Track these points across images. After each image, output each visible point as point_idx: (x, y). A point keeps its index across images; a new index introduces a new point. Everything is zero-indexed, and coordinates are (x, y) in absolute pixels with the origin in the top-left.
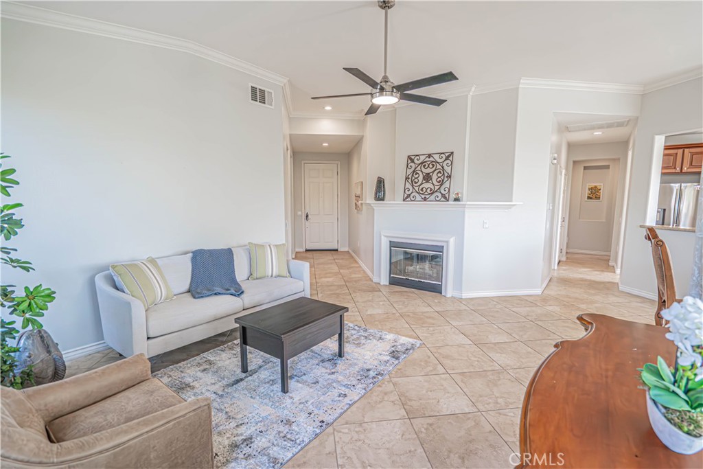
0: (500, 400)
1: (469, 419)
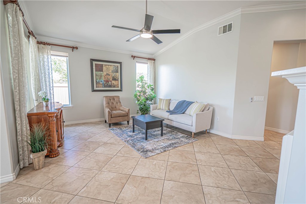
0: (89, 158)
1: (92, 150)
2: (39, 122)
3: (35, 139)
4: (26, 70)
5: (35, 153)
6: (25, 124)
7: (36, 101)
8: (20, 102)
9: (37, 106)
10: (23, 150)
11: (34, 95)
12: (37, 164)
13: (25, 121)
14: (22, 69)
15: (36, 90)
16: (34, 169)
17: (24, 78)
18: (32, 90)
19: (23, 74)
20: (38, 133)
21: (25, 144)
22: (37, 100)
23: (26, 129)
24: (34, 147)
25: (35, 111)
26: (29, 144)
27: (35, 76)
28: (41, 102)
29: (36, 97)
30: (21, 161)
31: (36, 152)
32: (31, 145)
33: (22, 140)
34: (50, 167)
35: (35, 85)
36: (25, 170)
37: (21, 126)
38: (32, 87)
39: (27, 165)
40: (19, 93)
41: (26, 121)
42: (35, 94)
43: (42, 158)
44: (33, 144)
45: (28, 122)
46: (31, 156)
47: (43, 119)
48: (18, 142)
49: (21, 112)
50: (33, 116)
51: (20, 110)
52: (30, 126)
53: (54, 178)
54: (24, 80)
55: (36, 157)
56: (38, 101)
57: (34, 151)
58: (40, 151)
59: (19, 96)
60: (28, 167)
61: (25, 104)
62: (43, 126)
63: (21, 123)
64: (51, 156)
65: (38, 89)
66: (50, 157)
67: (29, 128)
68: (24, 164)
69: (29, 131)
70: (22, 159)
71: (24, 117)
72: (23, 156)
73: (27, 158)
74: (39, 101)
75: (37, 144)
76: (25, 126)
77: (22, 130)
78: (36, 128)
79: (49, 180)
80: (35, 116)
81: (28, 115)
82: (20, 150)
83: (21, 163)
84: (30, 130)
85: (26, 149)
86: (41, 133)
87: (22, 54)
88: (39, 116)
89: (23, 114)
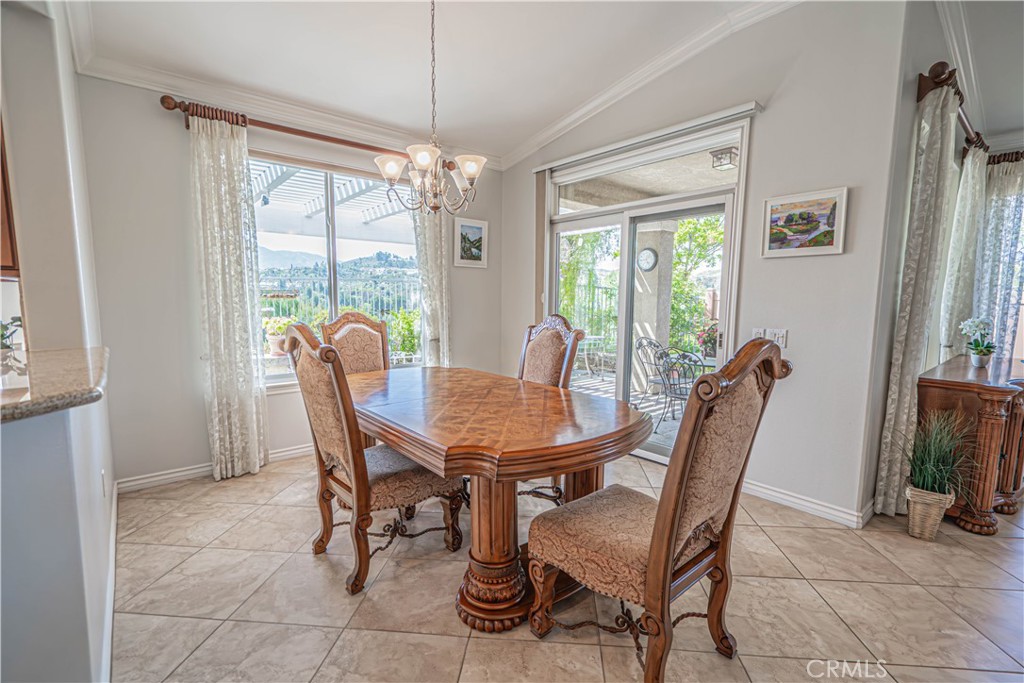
2: (947, 407)
3: (926, 449)
4: (939, 257)
5: (918, 487)
6: (906, 405)
7: (948, 349)
8: (906, 345)
9: (948, 363)
10: (889, 470)
11: (944, 329)
12: (917, 518)
13: (908, 398)
14: (930, 256)
15: (955, 314)
16: (907, 531)
17: (929, 283)
18: (942, 313)
19: (928, 271)
20: (939, 437)
21: (898, 456)
22: (950, 347)
23: (908, 420)
24: (921, 470)
25: (938, 376)
26: (909, 460)
27: (959, 271)
28: (962, 355)
29: (949, 336)
30: (880, 495)
31: (923, 488)
32: (913, 462)
33: (892, 444)
34: (957, 551)
35: (955, 298)
36: (882, 522)
37: (898, 409)
38: (943, 305)
39: (891, 511)
40: (910, 323)
41: (911, 399)
42: (950, 325)
43: (936, 515)
44: (919, 463)
45: (916, 401)
46: (909, 492)
47: (960, 404)
48: (884, 446)
49: (905, 371)
50: (934, 389)
51: (902, 367)
52: (919, 413)
53: (961, 584)
54: (928, 288)
55: (917, 499)
56: (954, 348)
57: (916, 480)
58: (933, 489)
59: (908, 330)
60: (891, 517)
61: (919, 351)
62: (958, 422)
63: (899, 400)
64: (962, 524)
65: (961, 312)
66: (958, 525)
67: (915, 418)
68: (885, 506)
69: (913, 427)
70: (883, 492)
71: (909, 386)
72: (888, 485)
73: (895, 496)
74: (957, 350)
75: (930, 467)
76: (906, 411)
77: (897, 416)
78: (935, 423)
79: (944, 579)
80: (938, 390)
81: (919, 381)
82: (884, 466)
83: (880, 499)
84: (919, 423)
85: (896, 469)
86: (949, 442)
87: (937, 216)
88: (950, 392)
89: (908, 378)
